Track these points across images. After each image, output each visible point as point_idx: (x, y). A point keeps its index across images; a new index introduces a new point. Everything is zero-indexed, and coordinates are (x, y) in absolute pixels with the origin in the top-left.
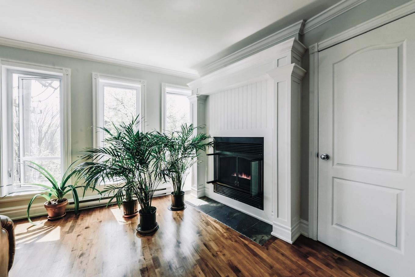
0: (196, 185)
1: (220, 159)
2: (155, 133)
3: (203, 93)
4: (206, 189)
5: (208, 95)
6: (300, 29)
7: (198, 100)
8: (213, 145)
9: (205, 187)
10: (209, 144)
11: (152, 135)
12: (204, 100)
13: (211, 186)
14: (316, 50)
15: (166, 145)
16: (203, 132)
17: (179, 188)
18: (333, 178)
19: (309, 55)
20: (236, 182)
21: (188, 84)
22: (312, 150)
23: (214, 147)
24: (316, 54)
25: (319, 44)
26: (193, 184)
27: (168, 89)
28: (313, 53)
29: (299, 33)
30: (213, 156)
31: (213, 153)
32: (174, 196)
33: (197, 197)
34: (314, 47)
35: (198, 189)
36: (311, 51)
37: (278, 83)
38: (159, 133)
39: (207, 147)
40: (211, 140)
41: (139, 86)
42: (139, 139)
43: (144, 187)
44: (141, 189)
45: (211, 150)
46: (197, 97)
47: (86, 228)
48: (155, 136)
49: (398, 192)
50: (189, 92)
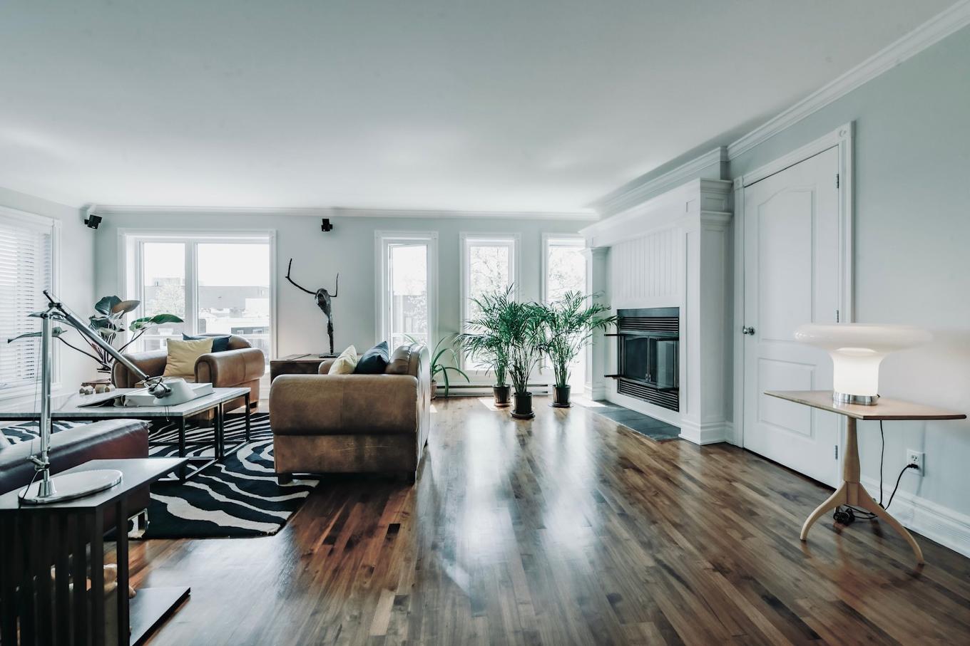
0: (590, 382)
1: (627, 343)
2: (532, 304)
3: (601, 243)
4: (606, 389)
5: (609, 246)
6: (722, 157)
7: (593, 255)
8: (616, 321)
9: (605, 387)
10: (610, 319)
11: (527, 307)
12: (603, 254)
13: (613, 383)
14: (741, 186)
15: (544, 319)
16: (599, 301)
17: (563, 380)
18: (760, 358)
19: (734, 192)
20: (647, 375)
21: (579, 232)
22: (738, 324)
23: (617, 325)
24: (742, 190)
25: (744, 177)
26: (587, 380)
27: (550, 241)
28: (738, 189)
29: (721, 162)
30: (616, 337)
31: (616, 333)
32: (557, 388)
33: (591, 398)
34: (739, 181)
35: (593, 388)
36: (736, 186)
37: (687, 234)
38: (537, 305)
39: (608, 325)
40: (613, 313)
41: (511, 241)
42: (514, 310)
43: (518, 365)
44: (516, 367)
45: (613, 329)
46: (592, 250)
47: (460, 408)
48: (532, 308)
49: (812, 368)
50: (582, 241)
